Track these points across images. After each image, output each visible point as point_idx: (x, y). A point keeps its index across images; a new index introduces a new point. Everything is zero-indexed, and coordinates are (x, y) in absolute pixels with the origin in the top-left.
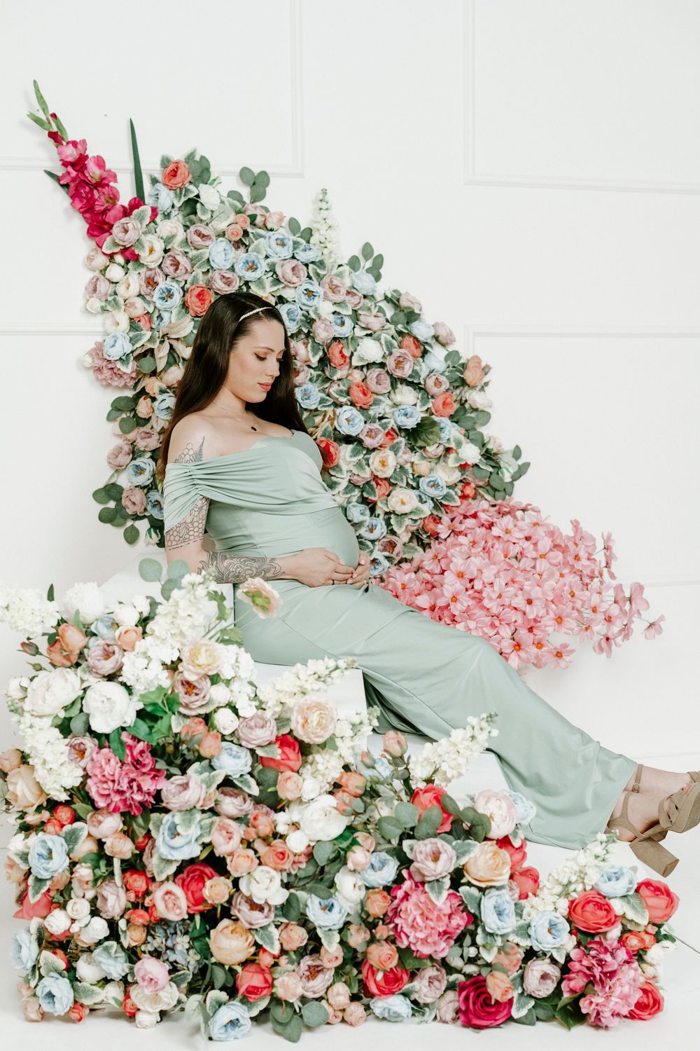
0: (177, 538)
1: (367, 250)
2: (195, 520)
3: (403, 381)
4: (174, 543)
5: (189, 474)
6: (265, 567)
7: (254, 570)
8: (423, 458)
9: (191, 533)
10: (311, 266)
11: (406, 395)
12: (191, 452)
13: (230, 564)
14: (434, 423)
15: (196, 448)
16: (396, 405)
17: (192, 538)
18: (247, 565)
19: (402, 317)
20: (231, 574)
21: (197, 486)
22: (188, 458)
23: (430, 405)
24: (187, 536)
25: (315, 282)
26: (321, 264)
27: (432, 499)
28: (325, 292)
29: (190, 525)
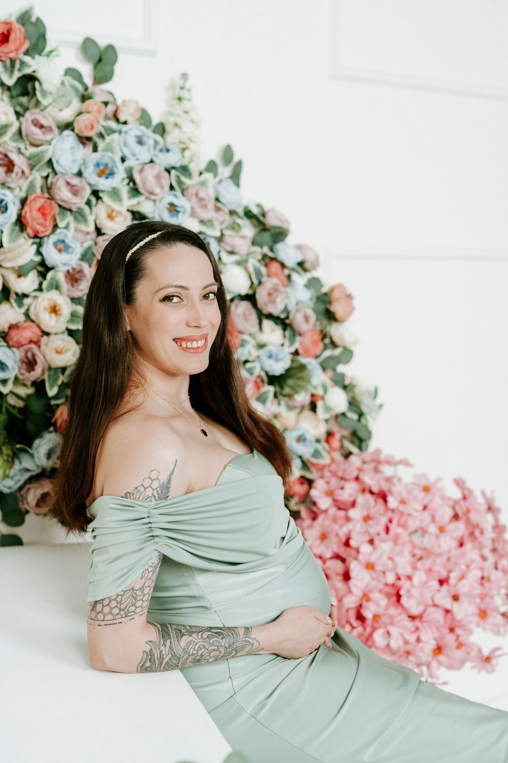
0: (116, 611)
1: (227, 154)
2: (147, 584)
3: (270, 316)
4: (109, 617)
5: (147, 520)
6: (237, 644)
7: (222, 650)
8: (290, 408)
9: (139, 604)
10: (173, 172)
11: (272, 334)
12: (155, 485)
13: (189, 643)
14: (303, 367)
15: (163, 479)
16: (261, 346)
17: (138, 610)
18: (212, 644)
19: (267, 236)
20: (191, 658)
21: (157, 540)
22: (149, 492)
23: (297, 345)
24: (132, 608)
25: (179, 193)
26: (184, 170)
27: (301, 457)
28: (192, 208)
29: (139, 593)
